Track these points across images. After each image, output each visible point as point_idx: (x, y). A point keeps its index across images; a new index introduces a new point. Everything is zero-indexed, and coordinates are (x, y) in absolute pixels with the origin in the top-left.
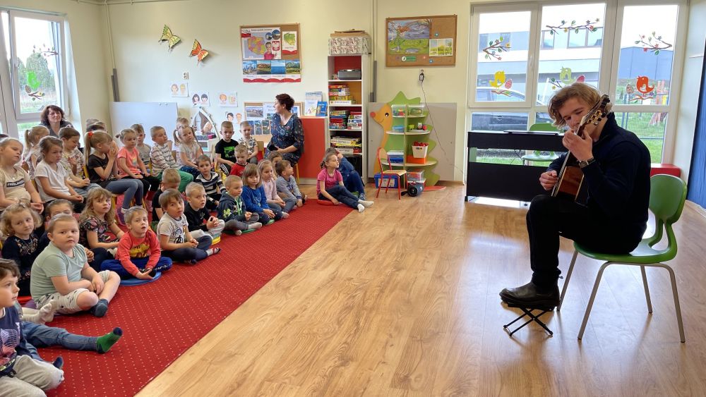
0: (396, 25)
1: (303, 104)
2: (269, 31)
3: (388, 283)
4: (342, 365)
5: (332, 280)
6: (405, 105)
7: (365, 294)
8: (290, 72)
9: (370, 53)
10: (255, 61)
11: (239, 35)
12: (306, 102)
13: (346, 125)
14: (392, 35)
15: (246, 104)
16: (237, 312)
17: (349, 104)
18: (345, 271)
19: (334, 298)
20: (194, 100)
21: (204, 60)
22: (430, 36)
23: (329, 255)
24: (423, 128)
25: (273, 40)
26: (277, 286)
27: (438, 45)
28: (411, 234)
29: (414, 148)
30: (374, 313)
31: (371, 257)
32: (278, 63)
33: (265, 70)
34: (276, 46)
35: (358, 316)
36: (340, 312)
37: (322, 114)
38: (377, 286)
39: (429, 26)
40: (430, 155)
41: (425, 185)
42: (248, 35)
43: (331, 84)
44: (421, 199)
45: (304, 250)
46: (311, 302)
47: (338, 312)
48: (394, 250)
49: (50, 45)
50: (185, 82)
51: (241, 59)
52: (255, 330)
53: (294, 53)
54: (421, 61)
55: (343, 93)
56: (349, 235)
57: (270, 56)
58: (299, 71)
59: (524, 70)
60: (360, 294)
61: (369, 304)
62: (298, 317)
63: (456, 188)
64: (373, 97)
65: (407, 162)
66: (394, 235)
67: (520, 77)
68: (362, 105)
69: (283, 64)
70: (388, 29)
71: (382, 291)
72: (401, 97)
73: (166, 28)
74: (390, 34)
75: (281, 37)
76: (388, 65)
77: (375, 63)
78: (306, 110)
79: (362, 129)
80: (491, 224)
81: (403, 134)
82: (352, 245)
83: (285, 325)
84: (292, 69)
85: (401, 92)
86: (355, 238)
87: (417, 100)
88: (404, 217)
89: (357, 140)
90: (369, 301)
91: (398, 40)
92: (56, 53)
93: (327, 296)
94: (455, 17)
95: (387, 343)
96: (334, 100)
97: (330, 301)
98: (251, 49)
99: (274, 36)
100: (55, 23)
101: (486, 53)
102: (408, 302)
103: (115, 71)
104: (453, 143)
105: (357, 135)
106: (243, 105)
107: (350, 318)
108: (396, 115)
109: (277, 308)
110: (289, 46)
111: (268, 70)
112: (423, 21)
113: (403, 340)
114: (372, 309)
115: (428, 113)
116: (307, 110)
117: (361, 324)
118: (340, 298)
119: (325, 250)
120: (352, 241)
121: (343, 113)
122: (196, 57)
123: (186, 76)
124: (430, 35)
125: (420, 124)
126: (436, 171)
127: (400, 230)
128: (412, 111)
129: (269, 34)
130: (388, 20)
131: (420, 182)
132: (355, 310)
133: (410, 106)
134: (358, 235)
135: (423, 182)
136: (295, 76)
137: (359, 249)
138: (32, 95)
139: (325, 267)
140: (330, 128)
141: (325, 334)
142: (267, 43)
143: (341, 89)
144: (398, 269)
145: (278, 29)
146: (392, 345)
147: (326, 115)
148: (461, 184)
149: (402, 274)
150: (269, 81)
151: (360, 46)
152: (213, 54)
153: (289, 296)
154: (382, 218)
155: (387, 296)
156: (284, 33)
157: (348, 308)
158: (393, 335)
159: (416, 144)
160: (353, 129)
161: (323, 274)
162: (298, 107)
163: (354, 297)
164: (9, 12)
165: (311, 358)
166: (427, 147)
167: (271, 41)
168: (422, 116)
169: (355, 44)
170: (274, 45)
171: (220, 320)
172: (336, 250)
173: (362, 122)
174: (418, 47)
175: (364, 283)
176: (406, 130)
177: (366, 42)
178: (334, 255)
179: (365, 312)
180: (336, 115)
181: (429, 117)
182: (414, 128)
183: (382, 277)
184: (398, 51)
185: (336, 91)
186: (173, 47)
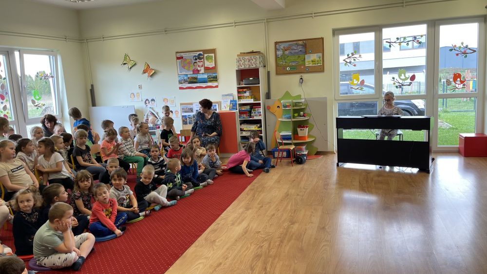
0: (282, 46)
1: (220, 102)
2: (195, 55)
3: (286, 234)
5: (245, 233)
6: (290, 100)
7: (270, 244)
8: (211, 81)
9: (265, 66)
10: (187, 75)
11: (175, 58)
12: (222, 101)
13: (251, 115)
14: (280, 53)
15: (181, 104)
16: (178, 262)
17: (252, 101)
18: (254, 226)
19: (247, 248)
20: (146, 103)
21: (152, 76)
22: (306, 53)
23: (242, 213)
24: (304, 116)
25: (198, 60)
26: (206, 239)
27: (311, 59)
28: (300, 194)
29: (299, 130)
30: (277, 260)
31: (272, 213)
32: (202, 76)
33: (193, 81)
34: (201, 64)
35: (265, 263)
36: (252, 260)
37: (233, 109)
38: (278, 238)
39: (304, 46)
40: (311, 133)
41: (308, 155)
42: (182, 58)
43: (239, 88)
44: (305, 166)
45: (225, 210)
46: (231, 252)
48: (289, 207)
49: (48, 72)
50: (139, 91)
51: (177, 74)
53: (213, 68)
54: (299, 69)
55: (247, 94)
56: (256, 196)
57: (197, 71)
58: (217, 80)
60: (266, 245)
61: (273, 252)
62: (222, 265)
63: (330, 156)
64: (268, 96)
65: (294, 139)
66: (288, 195)
68: (261, 102)
69: (206, 76)
70: (276, 49)
71: (282, 242)
72: (287, 95)
73: (126, 56)
74: (278, 53)
75: (203, 58)
76: (277, 73)
77: (269, 73)
79: (262, 118)
80: (357, 183)
81: (290, 120)
82: (258, 204)
83: (213, 271)
84: (212, 79)
85: (287, 91)
86: (260, 198)
87: (299, 97)
88: (295, 180)
89: (259, 125)
90: (273, 250)
91: (284, 57)
92: (52, 77)
93: (242, 247)
94: (322, 39)
96: (241, 99)
97: (245, 251)
98: (184, 67)
99: (199, 57)
100: (51, 57)
101: (345, 62)
102: (301, 250)
103: (92, 86)
104: (326, 124)
105: (258, 122)
107: (259, 264)
108: (285, 107)
109: (207, 258)
110: (209, 64)
111: (195, 80)
112: (300, 43)
114: (275, 257)
115: (307, 105)
116: (223, 106)
117: (268, 269)
119: (240, 209)
120: (259, 200)
121: (248, 107)
122: (146, 74)
123: (140, 87)
124: (306, 52)
125: (302, 113)
126: (315, 145)
127: (292, 191)
128: (296, 104)
130: (276, 43)
131: (304, 153)
132: (263, 258)
133: (294, 101)
134: (262, 196)
135: (306, 153)
136: (214, 84)
137: (263, 207)
138: (36, 106)
139: (240, 223)
140: (240, 118)
142: (194, 63)
143: (246, 91)
144: (293, 223)
145: (201, 53)
147: (237, 109)
148: (333, 153)
149: (296, 226)
150: (196, 88)
151: (258, 62)
152: (158, 71)
153: (215, 248)
154: (279, 182)
155: (286, 246)
156: (205, 55)
157: (258, 256)
159: (300, 126)
160: (256, 118)
161: (239, 229)
162: (217, 105)
163: (262, 247)
164: (19, 51)
166: (307, 129)
167: (197, 61)
168: (303, 107)
169: (254, 60)
170: (199, 63)
172: (247, 209)
173: (262, 113)
174: (298, 60)
175: (268, 235)
176: (292, 117)
177: (261, 59)
178: (246, 213)
179: (271, 259)
180: (243, 109)
181: (308, 108)
182: (298, 116)
183: (281, 230)
184: (284, 64)
185: (243, 93)
186: (131, 68)
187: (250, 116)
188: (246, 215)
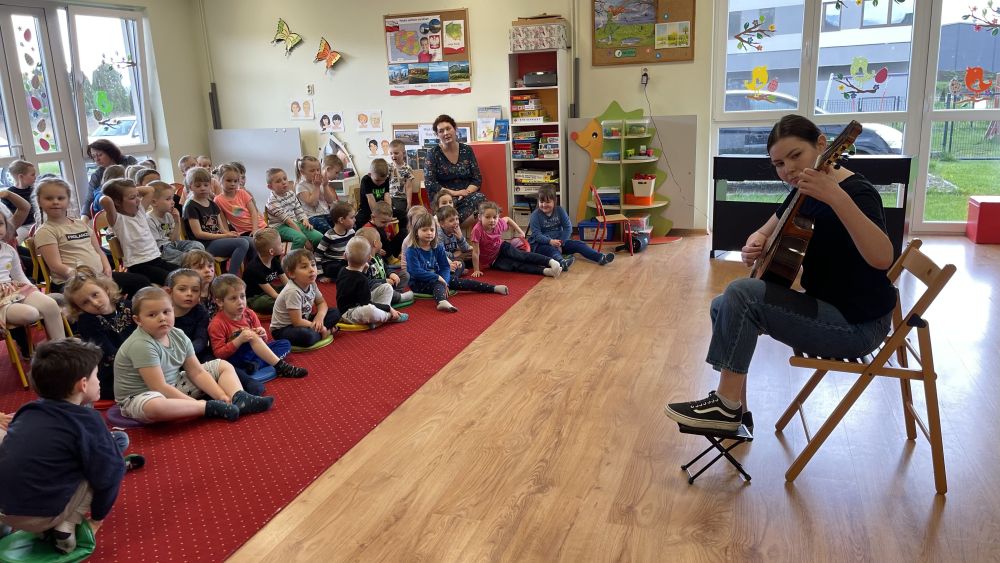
0: (607, 5)
1: (475, 124)
2: (424, 22)
3: (601, 376)
4: (540, 491)
5: (522, 372)
6: (621, 121)
7: (569, 392)
8: (455, 78)
9: (569, 48)
10: (406, 65)
11: (383, 29)
12: (479, 121)
13: (537, 152)
14: (601, 19)
15: (395, 127)
16: (390, 418)
17: (540, 121)
18: (539, 361)
19: (525, 398)
20: (322, 123)
21: (334, 66)
22: (656, 20)
23: (516, 338)
24: (647, 154)
25: (430, 34)
26: (445, 381)
27: (667, 32)
28: (632, 307)
29: (635, 182)
30: (582, 418)
31: (575, 339)
32: (439, 67)
33: (420, 77)
34: (435, 42)
35: (559, 423)
36: (535, 418)
37: (501, 137)
38: (586, 382)
39: (654, 4)
40: (659, 192)
41: (652, 236)
42: (395, 28)
43: (513, 93)
44: (647, 257)
45: (482, 331)
46: (492, 404)
47: (530, 419)
48: (609, 330)
49: (124, 53)
50: (309, 98)
51: (386, 63)
52: (416, 444)
53: (461, 51)
54: (641, 55)
55: (531, 106)
56: (543, 308)
57: (427, 58)
58: (468, 77)
59: (796, 64)
60: (561, 393)
61: (574, 405)
62: (476, 425)
63: (698, 239)
64: (574, 111)
65: (625, 203)
66: (607, 308)
67: (789, 74)
68: (559, 123)
69: (445, 68)
70: (594, 12)
71: (592, 388)
72: (615, 109)
73: (282, 23)
74: (597, 19)
75: (441, 29)
76: (595, 63)
77: (577, 61)
78: (480, 131)
79: (560, 157)
81: (619, 162)
82: (547, 323)
83: (458, 435)
84: (457, 74)
85: (615, 102)
86: (552, 313)
87: (639, 113)
88: (622, 282)
89: (553, 173)
90: (574, 402)
91: (610, 27)
92: (133, 64)
93: (515, 395)
95: (601, 461)
96: (518, 116)
97: (520, 402)
98: (400, 48)
99: (432, 27)
100: (130, 22)
101: (739, 41)
102: (630, 403)
103: (214, 86)
104: (691, 173)
105: (552, 166)
106: (391, 128)
107: (546, 429)
108: (607, 135)
109: (447, 412)
110: (454, 42)
111: (424, 77)
113: (625, 456)
114: (578, 414)
115: (653, 131)
116: (483, 135)
117: (564, 435)
118: (534, 397)
119: (511, 330)
120: (549, 317)
121: (532, 135)
123: (311, 90)
124: (656, 18)
125: (643, 148)
126: (667, 215)
127: (618, 302)
128: (632, 129)
129: (424, 25)
131: (645, 231)
132: (555, 414)
133: (629, 122)
134: (556, 308)
135: (649, 231)
136: (463, 85)
137: (558, 329)
138: (104, 124)
139: (511, 355)
140: (514, 157)
141: (514, 449)
142: (423, 39)
143: (528, 100)
144: (615, 357)
145: (437, 17)
146: (608, 464)
147: (508, 139)
148: (703, 232)
149: (621, 364)
150: (426, 92)
151: (555, 37)
152: (348, 57)
153: (462, 396)
154: (591, 284)
155: (600, 395)
156: (446, 23)
157: (545, 412)
158: (610, 450)
159: (638, 176)
160: (547, 157)
161: (508, 366)
162: (468, 129)
163: (553, 396)
164: (66, 8)
165: (496, 480)
166: (653, 181)
167: (428, 36)
168: (646, 135)
169: (547, 34)
170: (431, 40)
171: (369, 430)
172: (526, 331)
173: (560, 148)
174: (638, 36)
175: (566, 377)
176: (623, 157)
177: (562, 31)
178: (523, 338)
179: (570, 419)
180: (522, 138)
181: (656, 137)
182: (635, 154)
183: (592, 369)
184: (610, 43)
185: (521, 104)
186: (292, 49)
187: (536, 154)
188: (523, 341)
